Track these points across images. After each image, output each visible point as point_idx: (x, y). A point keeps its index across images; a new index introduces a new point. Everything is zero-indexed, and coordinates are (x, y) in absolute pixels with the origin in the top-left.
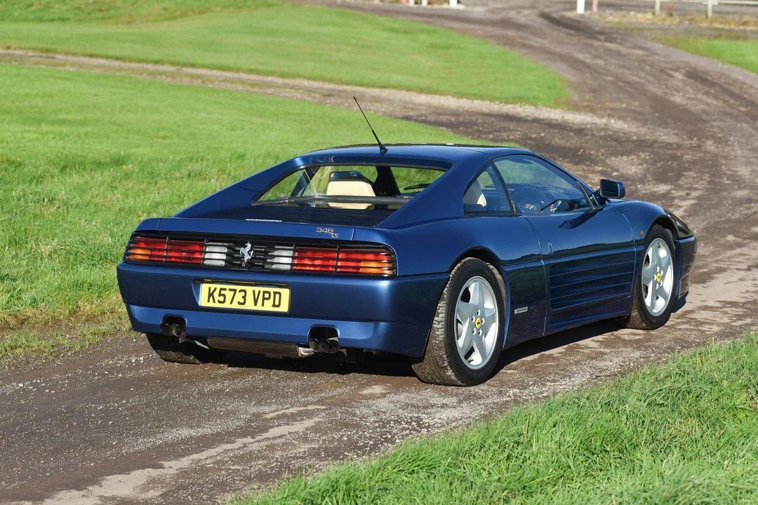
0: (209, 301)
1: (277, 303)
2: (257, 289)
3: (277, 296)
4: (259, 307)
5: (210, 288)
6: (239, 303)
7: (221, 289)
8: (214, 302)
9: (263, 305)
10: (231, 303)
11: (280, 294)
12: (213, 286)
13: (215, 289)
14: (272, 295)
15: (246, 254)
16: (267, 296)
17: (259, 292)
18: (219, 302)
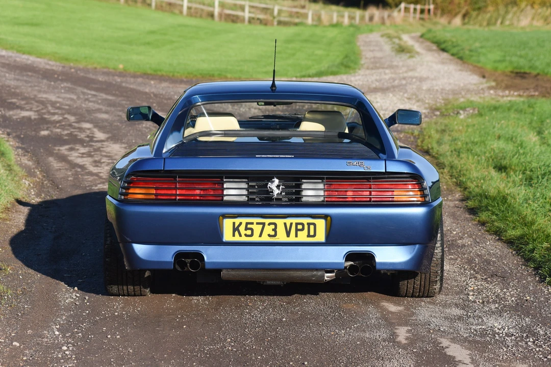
0: (234, 235)
1: (312, 233)
2: (288, 221)
3: (312, 227)
4: (292, 239)
5: (234, 223)
6: (269, 235)
7: (247, 224)
8: (240, 236)
9: (296, 236)
10: (260, 236)
11: (314, 225)
12: (237, 221)
13: (241, 224)
14: (306, 227)
15: (275, 189)
16: (300, 227)
17: (291, 224)
18: (246, 235)
